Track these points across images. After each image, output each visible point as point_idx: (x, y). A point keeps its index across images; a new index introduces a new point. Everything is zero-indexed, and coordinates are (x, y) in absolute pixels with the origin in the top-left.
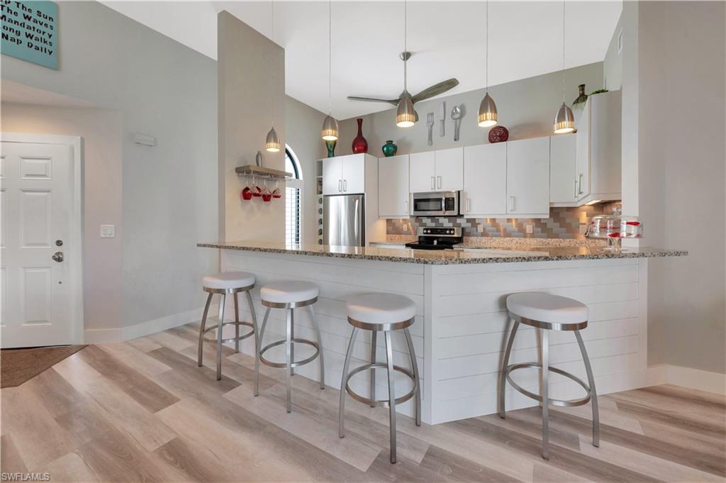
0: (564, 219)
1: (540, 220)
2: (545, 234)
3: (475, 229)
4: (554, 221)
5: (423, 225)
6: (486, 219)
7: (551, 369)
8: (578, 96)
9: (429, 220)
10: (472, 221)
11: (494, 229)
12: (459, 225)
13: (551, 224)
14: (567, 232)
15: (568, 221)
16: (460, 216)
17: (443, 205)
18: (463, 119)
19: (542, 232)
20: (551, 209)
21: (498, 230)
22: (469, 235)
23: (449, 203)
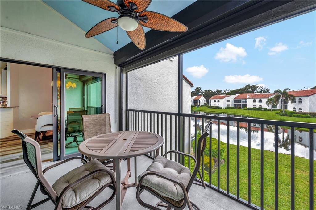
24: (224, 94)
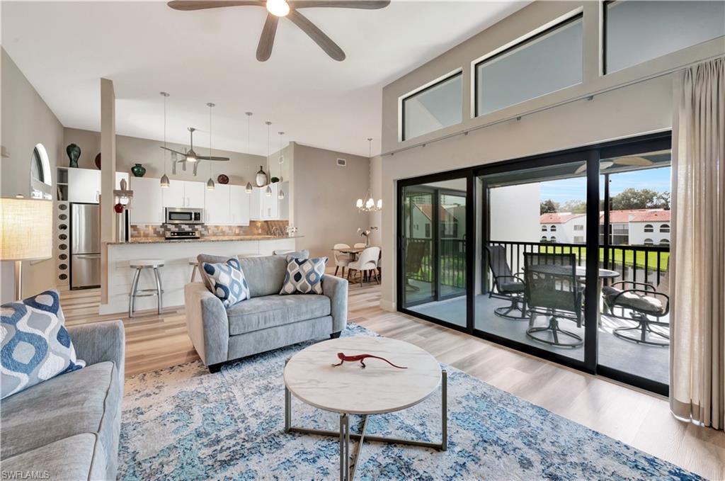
3: (207, 232)
5: (168, 230)
8: (260, 170)
12: (197, 230)
17: (193, 216)
18: (199, 163)
20: (250, 221)
22: (204, 235)
23: (197, 216)
24: (566, 211)
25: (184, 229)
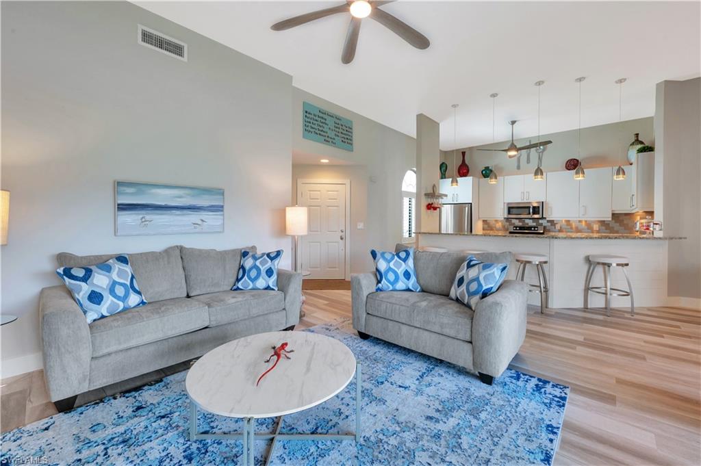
0: (623, 220)
1: (604, 221)
2: (607, 231)
3: (553, 227)
4: (616, 222)
5: (511, 224)
6: (562, 221)
7: (611, 289)
8: (634, 140)
9: (517, 221)
10: (552, 222)
11: (569, 227)
12: (541, 224)
13: (613, 224)
14: (625, 229)
15: (625, 222)
16: (543, 218)
17: (531, 211)
18: (545, 152)
19: (606, 229)
20: (613, 214)
21: (571, 228)
22: (549, 231)
23: (536, 210)
25: (528, 224)
